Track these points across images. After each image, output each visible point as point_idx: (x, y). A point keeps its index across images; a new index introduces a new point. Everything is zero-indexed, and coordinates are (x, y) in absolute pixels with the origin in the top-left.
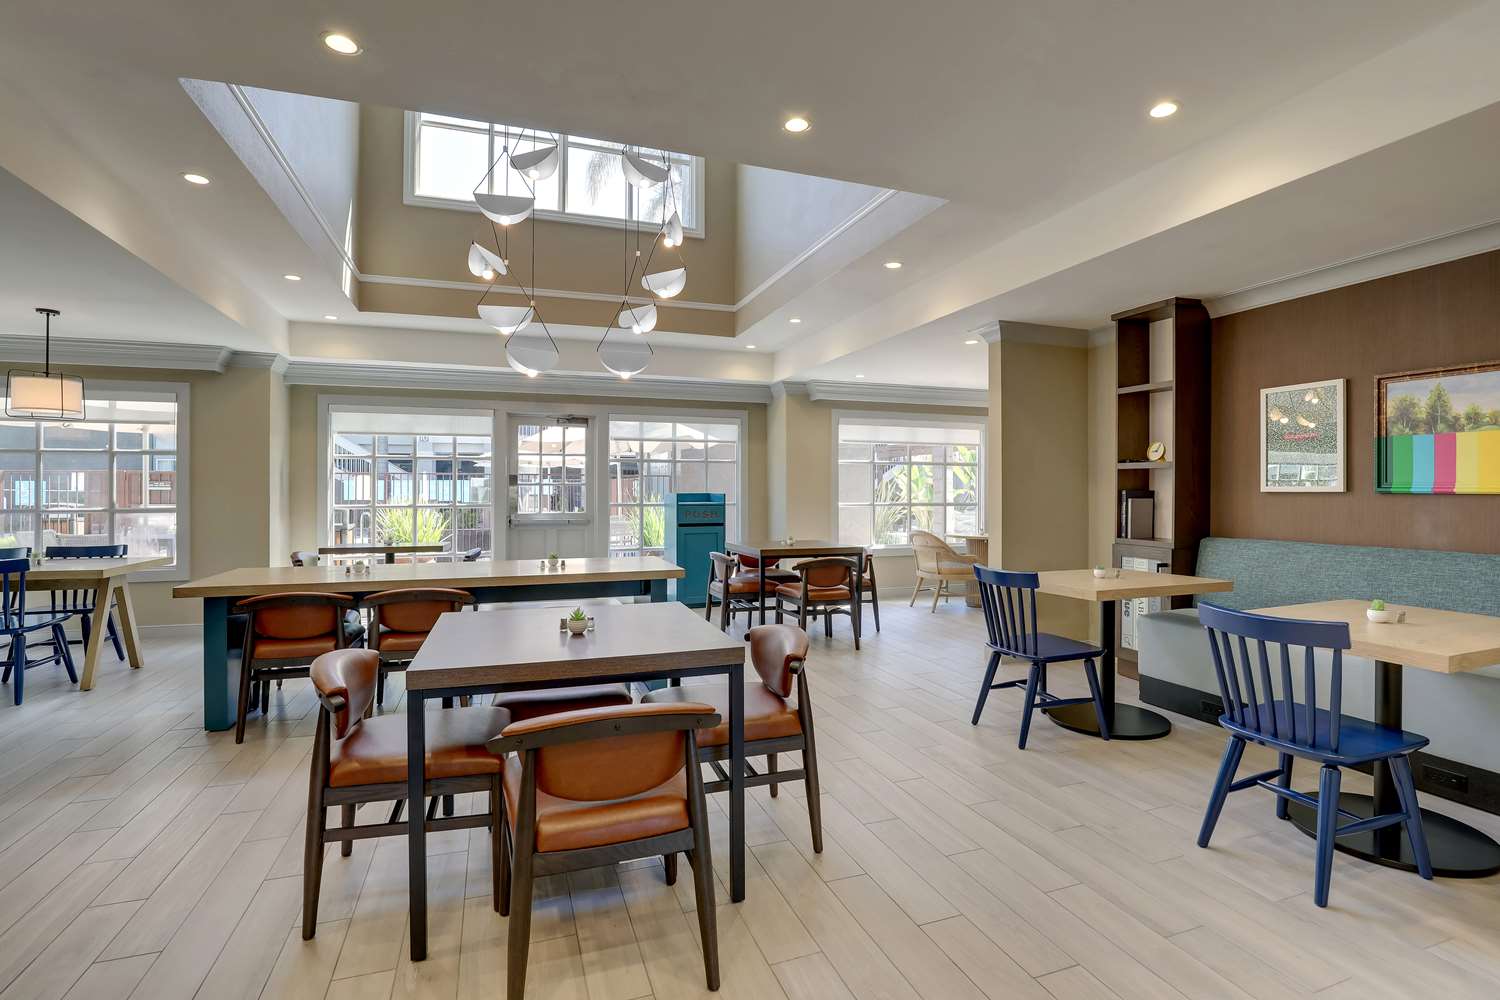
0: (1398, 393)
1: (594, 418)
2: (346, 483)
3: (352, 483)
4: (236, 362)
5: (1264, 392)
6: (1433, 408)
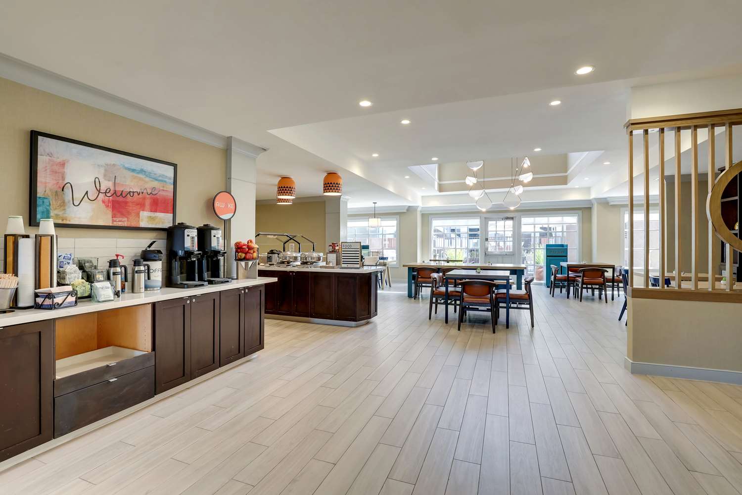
1: (515, 217)
2: (436, 240)
3: (438, 240)
4: (410, 210)
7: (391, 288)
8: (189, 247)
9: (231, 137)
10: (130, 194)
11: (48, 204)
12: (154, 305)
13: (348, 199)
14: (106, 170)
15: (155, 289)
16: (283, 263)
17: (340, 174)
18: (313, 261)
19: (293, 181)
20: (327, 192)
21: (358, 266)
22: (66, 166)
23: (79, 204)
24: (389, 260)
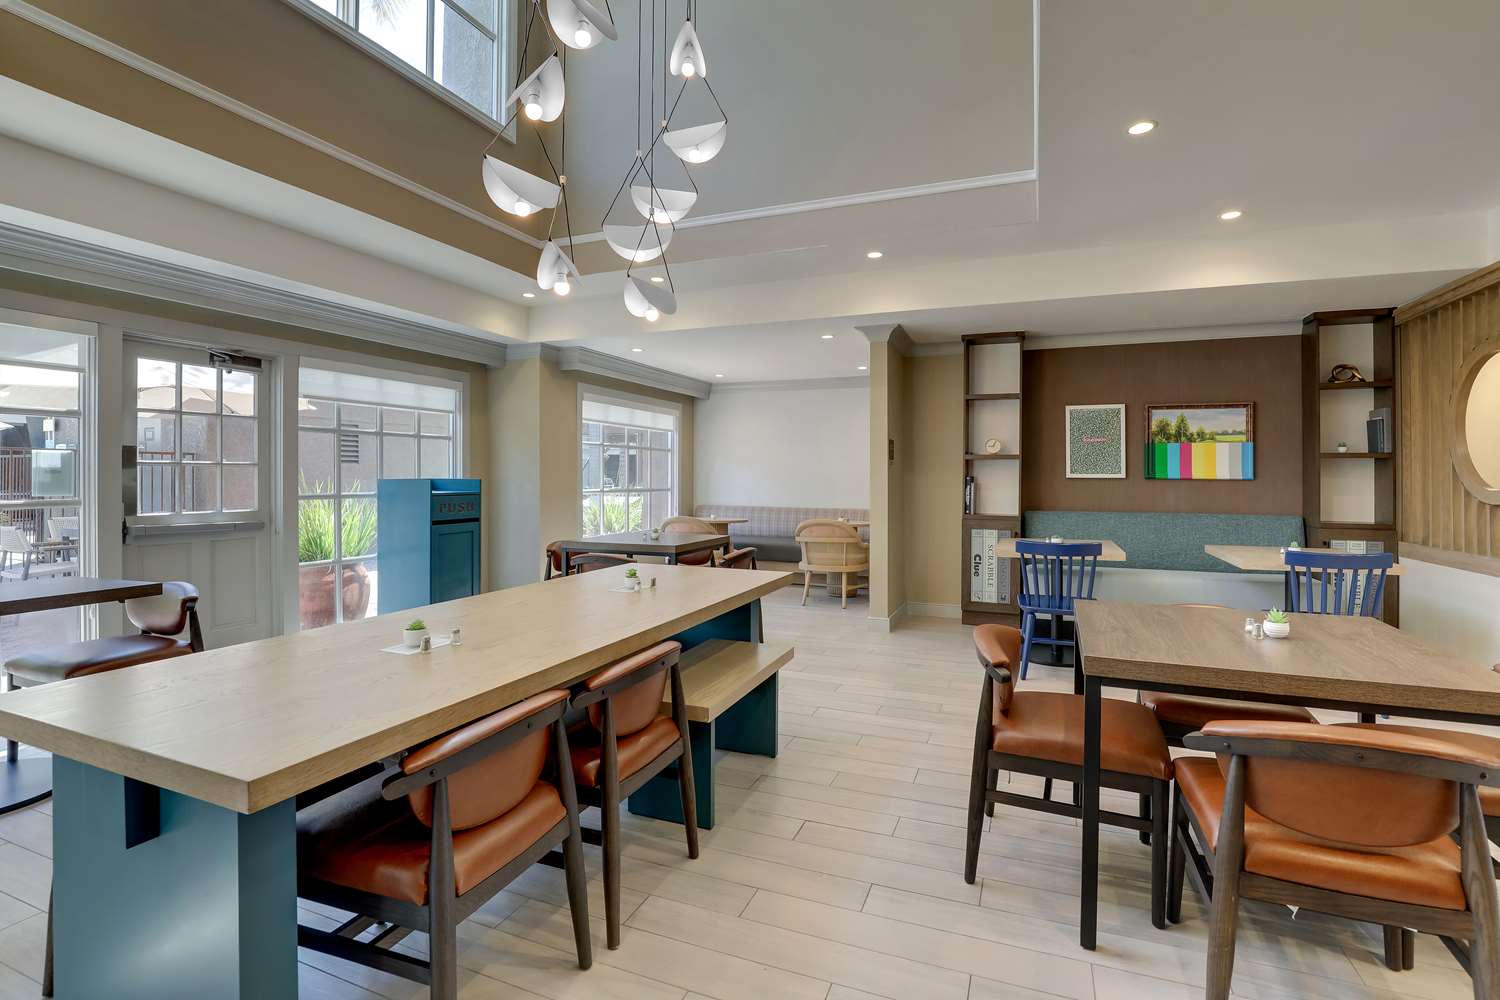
0: (1158, 417)
5: (1068, 408)
6: (1179, 427)
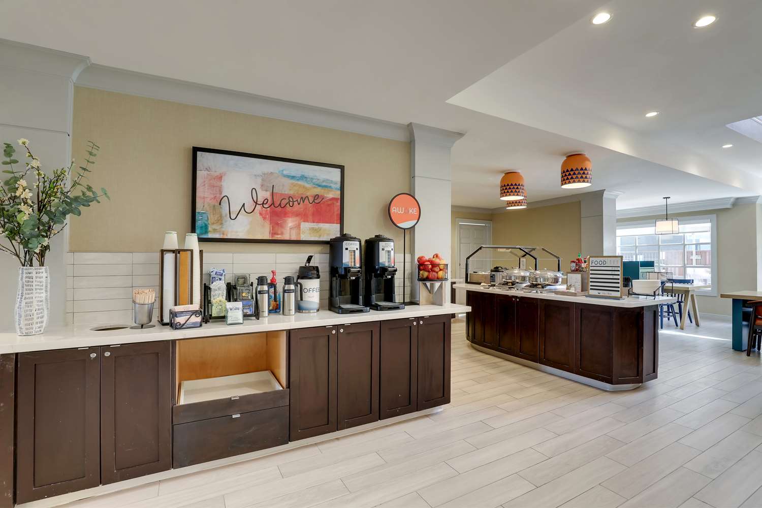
4: (738, 202)
7: (700, 329)
8: (348, 264)
9: (411, 123)
10: (289, 204)
11: (206, 219)
12: (289, 332)
13: (617, 196)
14: (263, 180)
15: (311, 311)
16: (506, 284)
17: (587, 155)
18: (547, 283)
19: (521, 176)
20: (566, 183)
21: (618, 294)
22: (223, 178)
23: (236, 218)
24: (696, 284)
